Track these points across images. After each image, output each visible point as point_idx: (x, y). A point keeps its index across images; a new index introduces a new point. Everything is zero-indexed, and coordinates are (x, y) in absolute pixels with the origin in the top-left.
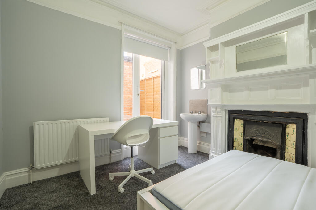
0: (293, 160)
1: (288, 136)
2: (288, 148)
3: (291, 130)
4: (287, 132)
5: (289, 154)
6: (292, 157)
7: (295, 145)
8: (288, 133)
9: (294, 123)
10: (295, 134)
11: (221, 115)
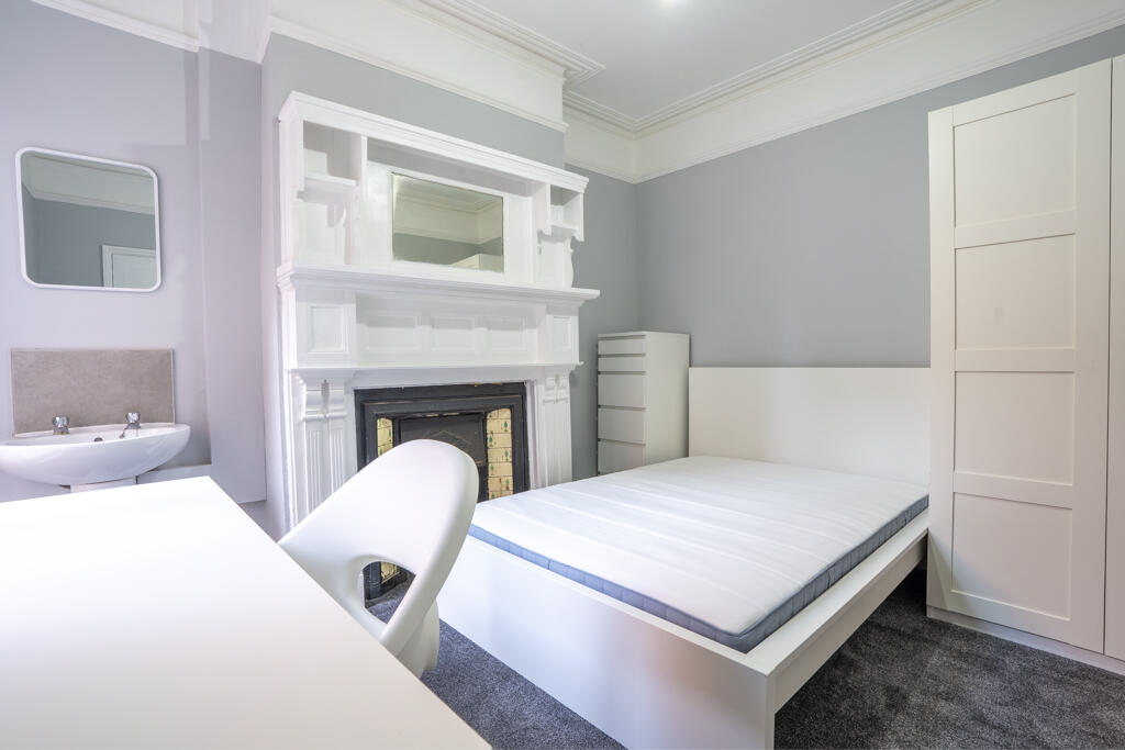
0: (507, 489)
1: (491, 439)
2: (495, 465)
3: (499, 424)
4: (488, 432)
5: (497, 480)
6: (505, 484)
7: (510, 454)
8: (492, 433)
9: (505, 407)
10: (510, 431)
11: (341, 410)
